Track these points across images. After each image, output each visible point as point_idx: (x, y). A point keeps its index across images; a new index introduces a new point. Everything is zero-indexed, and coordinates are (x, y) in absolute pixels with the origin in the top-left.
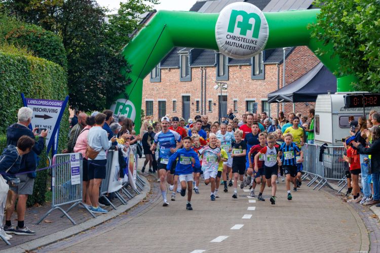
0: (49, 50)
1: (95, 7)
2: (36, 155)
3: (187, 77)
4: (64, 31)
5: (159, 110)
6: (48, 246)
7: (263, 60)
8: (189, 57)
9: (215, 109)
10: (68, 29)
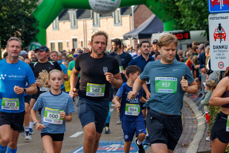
7: (120, 14)
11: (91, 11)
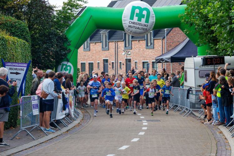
0: (19, 32)
1: (48, 5)
2: (10, 97)
3: (106, 48)
4: (29, 20)
5: (89, 68)
6: (18, 154)
7: (153, 37)
8: (107, 36)
9: (124, 67)
10: (31, 19)
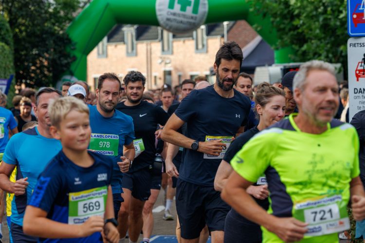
3: (133, 53)
7: (206, 35)
11: (159, 29)
